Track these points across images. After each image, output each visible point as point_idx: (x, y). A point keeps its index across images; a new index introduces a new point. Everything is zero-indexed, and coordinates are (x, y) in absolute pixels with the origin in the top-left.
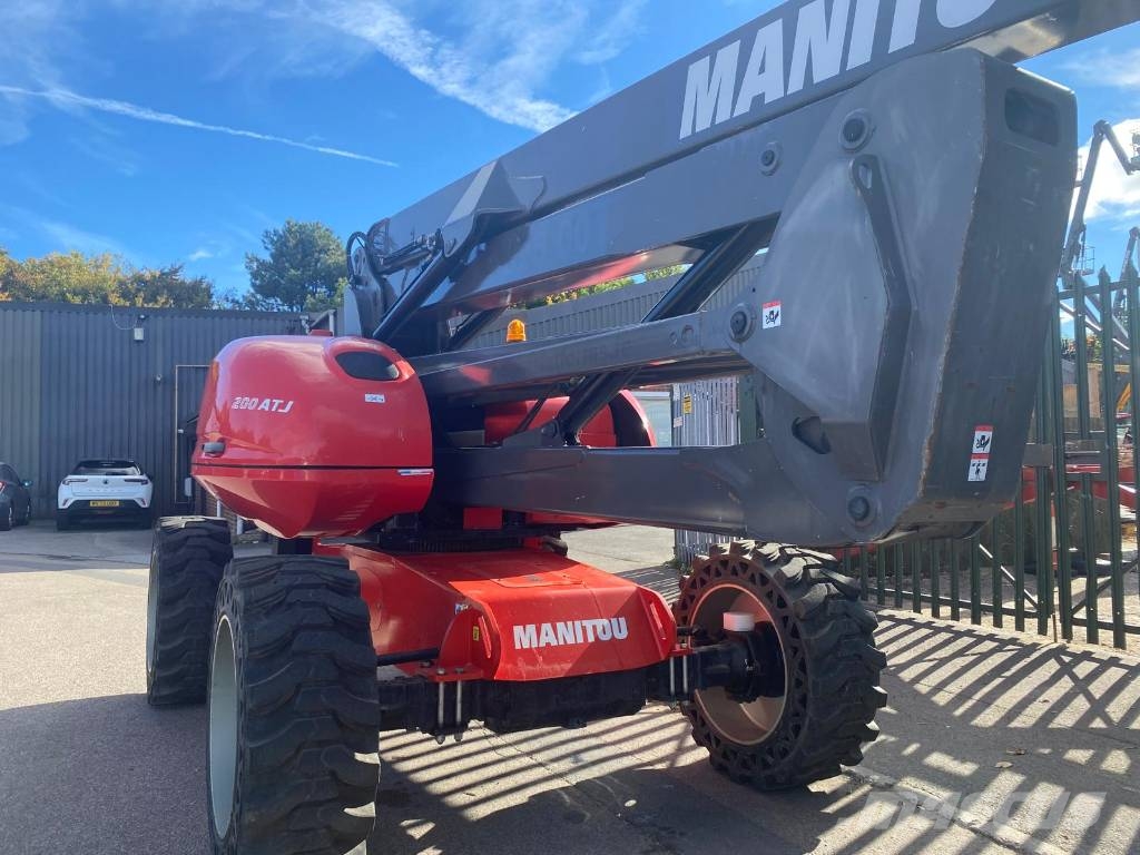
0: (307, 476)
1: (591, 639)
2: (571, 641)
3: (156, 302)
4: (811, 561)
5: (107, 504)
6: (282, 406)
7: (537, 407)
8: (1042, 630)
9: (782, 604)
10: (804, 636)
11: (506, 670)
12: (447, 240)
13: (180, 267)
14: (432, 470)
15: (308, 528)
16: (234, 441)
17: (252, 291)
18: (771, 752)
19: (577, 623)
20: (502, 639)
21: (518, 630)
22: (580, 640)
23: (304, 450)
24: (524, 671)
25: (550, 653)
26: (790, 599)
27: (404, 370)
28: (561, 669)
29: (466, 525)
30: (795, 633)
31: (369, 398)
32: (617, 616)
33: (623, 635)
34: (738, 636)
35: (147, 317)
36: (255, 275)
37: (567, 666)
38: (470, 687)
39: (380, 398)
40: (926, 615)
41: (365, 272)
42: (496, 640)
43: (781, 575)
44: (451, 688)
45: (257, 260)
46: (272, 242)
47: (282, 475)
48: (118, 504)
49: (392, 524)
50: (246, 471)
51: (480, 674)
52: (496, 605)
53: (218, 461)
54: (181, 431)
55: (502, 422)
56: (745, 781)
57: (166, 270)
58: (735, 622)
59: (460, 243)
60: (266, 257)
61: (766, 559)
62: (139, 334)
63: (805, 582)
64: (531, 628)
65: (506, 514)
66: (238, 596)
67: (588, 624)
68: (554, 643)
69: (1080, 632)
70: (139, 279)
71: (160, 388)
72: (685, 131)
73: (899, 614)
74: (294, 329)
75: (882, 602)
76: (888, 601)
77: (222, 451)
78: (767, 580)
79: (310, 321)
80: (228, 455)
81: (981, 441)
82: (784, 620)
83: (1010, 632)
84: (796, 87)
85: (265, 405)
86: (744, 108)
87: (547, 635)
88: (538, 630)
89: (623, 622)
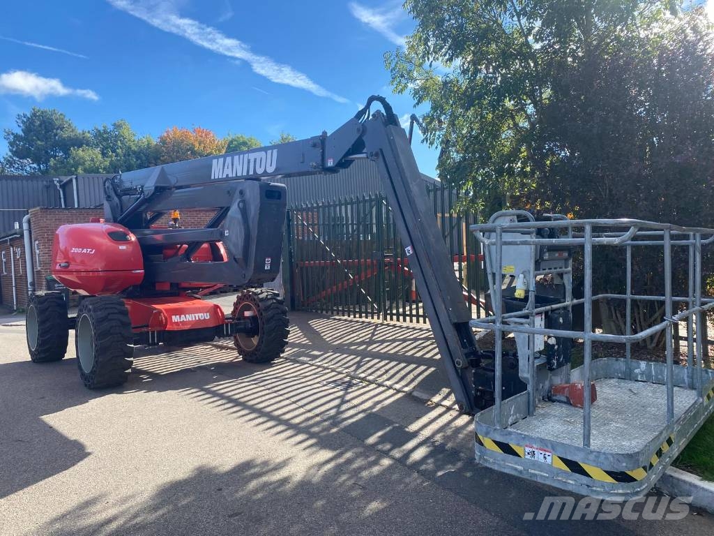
0: (101, 274)
1: (197, 319)
2: (190, 320)
4: (270, 293)
6: (91, 251)
7: (180, 247)
8: (378, 318)
9: (258, 306)
10: (264, 314)
11: (169, 327)
14: (142, 271)
16: (73, 263)
17: (10, 154)
18: (257, 351)
19: (193, 315)
20: (168, 319)
21: (173, 317)
23: (99, 266)
24: (176, 328)
25: (183, 323)
26: (260, 304)
28: (187, 327)
29: (157, 288)
30: (262, 314)
31: (120, 247)
32: (206, 313)
33: (208, 317)
34: (248, 318)
36: (11, 144)
37: (189, 326)
38: (159, 332)
39: (124, 247)
40: (346, 317)
41: (113, 194)
42: (166, 319)
43: (258, 298)
44: (153, 333)
45: (13, 134)
46: (23, 122)
47: (91, 274)
49: (131, 288)
50: (74, 273)
51: (163, 329)
52: (165, 310)
53: (67, 270)
55: (169, 252)
56: (251, 361)
58: (247, 314)
59: (150, 195)
60: (19, 131)
61: (255, 294)
63: (266, 299)
64: (178, 316)
65: (172, 285)
66: (91, 307)
67: (197, 315)
68: (185, 320)
69: (388, 317)
72: (213, 178)
73: (337, 317)
74: (49, 187)
75: (332, 313)
76: (335, 313)
77: (68, 266)
78: (254, 300)
79: (60, 182)
80: (69, 268)
81: (268, 260)
82: (259, 311)
83: (369, 319)
84: (234, 175)
85: (85, 251)
86: (224, 176)
87: (183, 318)
88: (180, 317)
89: (208, 314)
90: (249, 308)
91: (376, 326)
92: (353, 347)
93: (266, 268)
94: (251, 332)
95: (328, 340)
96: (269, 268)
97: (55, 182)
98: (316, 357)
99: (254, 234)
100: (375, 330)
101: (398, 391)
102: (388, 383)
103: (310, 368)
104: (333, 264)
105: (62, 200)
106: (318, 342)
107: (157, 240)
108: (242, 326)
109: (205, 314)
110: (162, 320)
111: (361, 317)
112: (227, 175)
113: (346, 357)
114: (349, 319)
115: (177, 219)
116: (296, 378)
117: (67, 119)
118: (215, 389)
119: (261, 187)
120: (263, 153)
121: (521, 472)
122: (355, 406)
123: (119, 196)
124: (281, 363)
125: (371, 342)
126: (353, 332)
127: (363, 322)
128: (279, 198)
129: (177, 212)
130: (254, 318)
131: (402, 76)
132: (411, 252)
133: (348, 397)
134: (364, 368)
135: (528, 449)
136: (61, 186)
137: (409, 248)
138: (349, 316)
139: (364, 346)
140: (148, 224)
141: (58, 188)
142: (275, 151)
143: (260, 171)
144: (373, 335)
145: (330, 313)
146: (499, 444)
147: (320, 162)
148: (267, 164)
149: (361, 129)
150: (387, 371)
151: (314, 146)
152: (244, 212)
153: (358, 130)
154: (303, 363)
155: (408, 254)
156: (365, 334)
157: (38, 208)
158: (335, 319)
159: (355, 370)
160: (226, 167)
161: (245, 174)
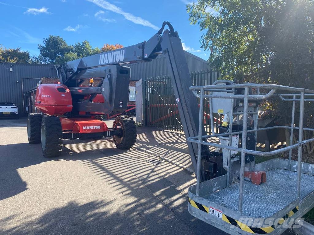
0: (53, 106)
1: (95, 128)
2: (91, 128)
3: (14, 59)
4: (128, 118)
5: (7, 113)
6: (49, 96)
8: (183, 132)
9: (123, 124)
11: (81, 132)
12: (74, 71)
13: (19, 48)
14: (72, 106)
15: (54, 114)
16: (42, 101)
17: (40, 55)
18: (122, 144)
19: (93, 127)
20: (81, 128)
21: (84, 127)
22: (93, 128)
23: (53, 103)
24: (84, 132)
25: (88, 130)
27: (68, 91)
28: (89, 132)
29: (79, 114)
30: (124, 128)
31: (62, 95)
33: (100, 128)
34: (119, 129)
35: (13, 65)
36: (41, 51)
37: (90, 132)
38: (76, 134)
39: (64, 95)
41: (63, 71)
43: (123, 120)
44: (74, 134)
45: (42, 46)
46: (46, 41)
47: (50, 106)
48: (10, 113)
49: (67, 114)
50: (44, 106)
51: (78, 132)
52: (80, 124)
54: (24, 95)
55: (86, 98)
56: (119, 148)
57: (15, 49)
58: (118, 127)
59: (76, 72)
60: (44, 45)
61: (122, 118)
62: (11, 70)
63: (127, 121)
64: (86, 127)
65: (86, 113)
66: (45, 121)
70: (8, 52)
71: (18, 84)
73: (165, 130)
74: (53, 69)
75: (163, 128)
76: (164, 128)
77: (40, 103)
78: (121, 121)
79: (57, 67)
80: (41, 103)
81: (121, 103)
82: (123, 126)
83: (179, 132)
84: (108, 63)
85: (47, 96)
86: (104, 63)
87: (88, 128)
88: (87, 127)
89: (100, 126)
90: (119, 125)
91: (181, 135)
92: (167, 145)
93: (120, 106)
94: (120, 135)
95: (157, 140)
96: (122, 106)
97: (55, 67)
98: (149, 148)
99: (114, 90)
100: (180, 137)
101: (181, 168)
102: (178, 163)
103: (145, 154)
104: (164, 106)
105: (58, 74)
106: (153, 141)
107: (79, 92)
108: (116, 133)
109: (98, 126)
110: (78, 129)
111: (175, 131)
112: (105, 62)
113: (162, 149)
114: (170, 131)
115: (92, 83)
116: (137, 158)
117: (63, 40)
118: (97, 161)
119: (117, 68)
120: (119, 52)
121: (207, 220)
122: (157, 174)
123: (66, 72)
124: (132, 151)
125: (176, 142)
126: (170, 137)
127: (176, 133)
128: (127, 73)
129: (92, 80)
130: (121, 129)
131: (194, 16)
132: (179, 101)
133: (155, 170)
134: (168, 155)
135: (211, 209)
136: (57, 69)
137: (178, 99)
138: (170, 130)
139: (172, 144)
140: (78, 85)
141: (56, 69)
142: (124, 50)
143: (118, 61)
144: (178, 139)
145: (162, 128)
146: (198, 204)
147: (141, 55)
148: (120, 57)
149: (159, 39)
150: (178, 158)
151: (139, 47)
152: (110, 80)
153: (158, 39)
154: (143, 151)
155: (177, 102)
156: (174, 139)
157: (44, 78)
158: (164, 131)
159: (164, 156)
160: (105, 59)
161: (112, 62)
